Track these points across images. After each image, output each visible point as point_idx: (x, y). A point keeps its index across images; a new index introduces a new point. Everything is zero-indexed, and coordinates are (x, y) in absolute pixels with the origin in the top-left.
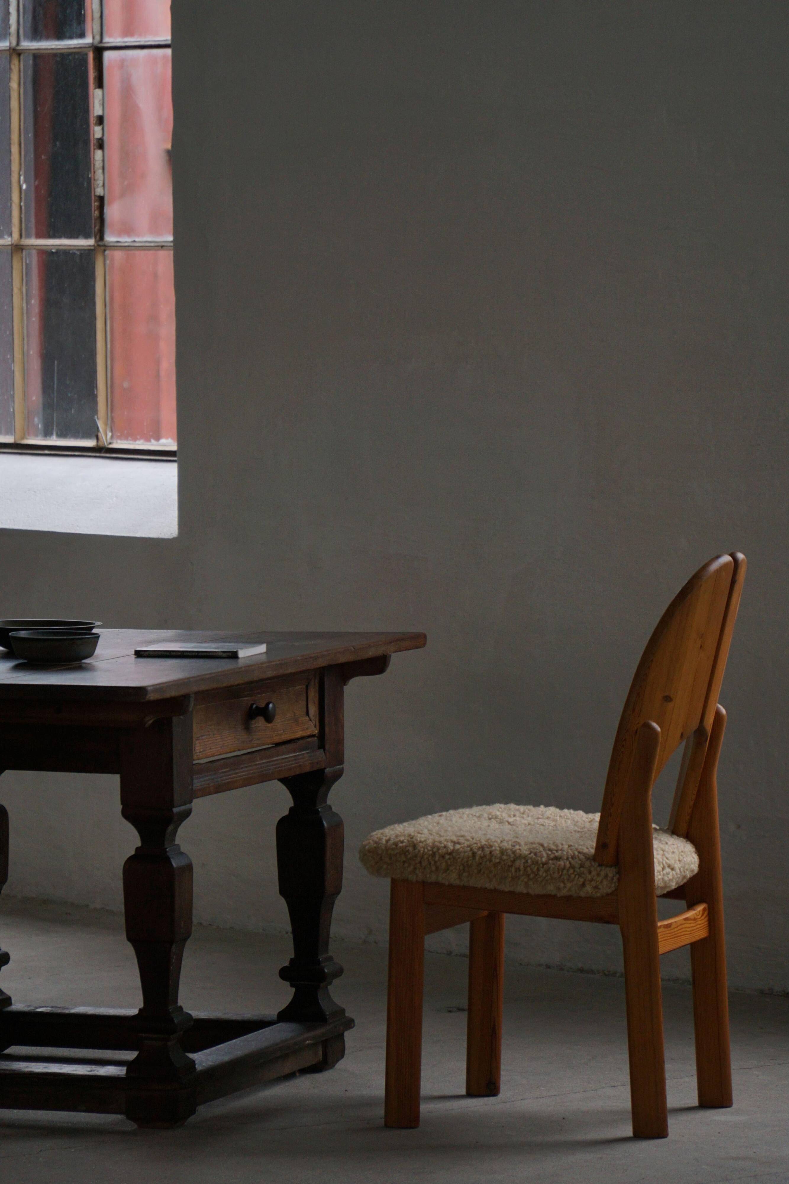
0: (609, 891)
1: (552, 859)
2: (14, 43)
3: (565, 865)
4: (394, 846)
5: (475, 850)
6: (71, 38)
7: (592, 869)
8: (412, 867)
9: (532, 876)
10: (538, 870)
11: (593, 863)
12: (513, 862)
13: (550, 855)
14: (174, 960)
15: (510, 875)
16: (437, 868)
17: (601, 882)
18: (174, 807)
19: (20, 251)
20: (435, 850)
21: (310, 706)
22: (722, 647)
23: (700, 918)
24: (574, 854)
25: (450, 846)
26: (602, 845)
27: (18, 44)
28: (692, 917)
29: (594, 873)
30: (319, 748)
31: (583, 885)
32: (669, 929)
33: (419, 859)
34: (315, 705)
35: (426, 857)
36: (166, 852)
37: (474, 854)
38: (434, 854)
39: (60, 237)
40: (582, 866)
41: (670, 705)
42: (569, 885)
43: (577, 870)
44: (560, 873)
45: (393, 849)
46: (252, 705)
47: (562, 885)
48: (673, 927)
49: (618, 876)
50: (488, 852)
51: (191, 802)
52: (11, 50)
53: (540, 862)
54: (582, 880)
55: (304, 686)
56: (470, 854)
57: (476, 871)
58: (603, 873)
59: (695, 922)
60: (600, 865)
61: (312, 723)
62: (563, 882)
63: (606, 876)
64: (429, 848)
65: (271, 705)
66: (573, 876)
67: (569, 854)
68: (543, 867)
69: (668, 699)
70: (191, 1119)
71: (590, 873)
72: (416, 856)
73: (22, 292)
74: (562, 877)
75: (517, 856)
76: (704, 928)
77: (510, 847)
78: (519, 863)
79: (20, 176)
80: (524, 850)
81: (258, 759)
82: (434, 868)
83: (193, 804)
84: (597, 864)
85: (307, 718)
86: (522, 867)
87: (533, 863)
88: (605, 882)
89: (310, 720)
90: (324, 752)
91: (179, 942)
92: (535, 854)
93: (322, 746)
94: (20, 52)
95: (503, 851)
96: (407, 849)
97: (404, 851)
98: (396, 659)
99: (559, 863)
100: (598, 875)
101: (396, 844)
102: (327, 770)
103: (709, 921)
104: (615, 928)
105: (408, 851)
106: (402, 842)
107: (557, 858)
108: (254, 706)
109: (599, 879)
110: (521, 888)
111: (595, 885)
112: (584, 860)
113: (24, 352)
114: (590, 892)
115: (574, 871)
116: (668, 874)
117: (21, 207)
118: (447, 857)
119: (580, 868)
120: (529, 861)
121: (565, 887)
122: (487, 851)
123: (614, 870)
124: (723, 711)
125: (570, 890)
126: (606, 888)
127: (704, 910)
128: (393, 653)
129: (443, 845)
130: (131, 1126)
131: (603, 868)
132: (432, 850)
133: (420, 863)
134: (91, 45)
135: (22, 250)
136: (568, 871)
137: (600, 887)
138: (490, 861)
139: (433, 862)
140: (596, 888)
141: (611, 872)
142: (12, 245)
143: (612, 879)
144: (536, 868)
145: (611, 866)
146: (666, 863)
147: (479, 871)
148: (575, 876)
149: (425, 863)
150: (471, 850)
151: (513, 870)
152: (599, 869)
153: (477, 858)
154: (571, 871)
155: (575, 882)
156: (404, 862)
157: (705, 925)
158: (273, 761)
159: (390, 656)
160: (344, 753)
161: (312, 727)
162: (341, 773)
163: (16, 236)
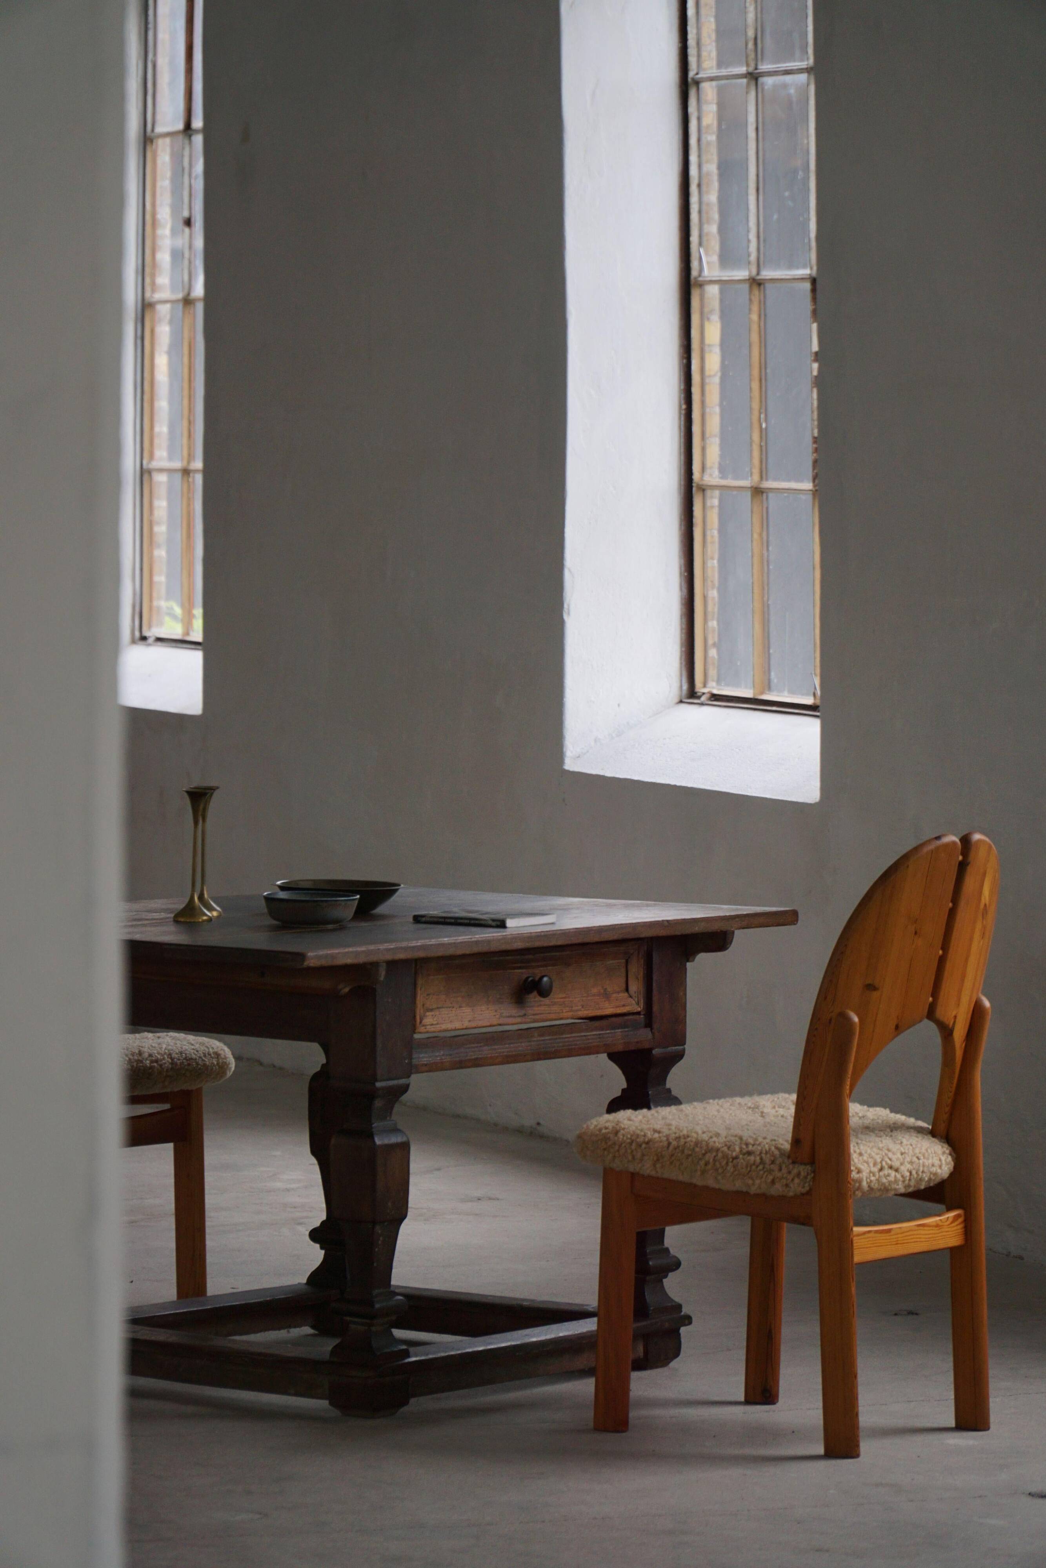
0: (804, 1191)
1: (744, 1154)
2: (754, 272)
3: (755, 1161)
4: (598, 1133)
5: (671, 1140)
6: (798, 268)
7: (784, 1166)
8: (611, 1155)
9: (720, 1171)
10: (727, 1164)
11: (786, 1160)
12: (704, 1155)
13: (744, 1149)
14: (380, 1242)
15: (699, 1168)
16: (633, 1158)
17: (793, 1180)
18: (376, 1080)
19: (761, 493)
20: (633, 1138)
21: (630, 983)
22: (955, 934)
23: (949, 1225)
24: (770, 1149)
25: (649, 1134)
26: (796, 1141)
27: (758, 274)
28: (934, 1224)
29: (784, 1170)
30: (646, 1026)
31: (773, 1182)
32: (888, 1235)
33: (617, 1147)
34: (638, 982)
35: (623, 1145)
36: (372, 1128)
37: (669, 1144)
38: (631, 1143)
39: (789, 480)
40: (773, 1162)
41: (875, 994)
42: (758, 1182)
43: (767, 1166)
44: (749, 1169)
45: (597, 1135)
46: (528, 978)
47: (750, 1182)
48: (893, 1233)
49: (812, 1175)
50: (683, 1143)
51: (409, 1077)
52: (751, 280)
53: (730, 1156)
54: (771, 1178)
55: (624, 961)
56: (665, 1144)
57: (668, 1163)
58: (795, 1171)
59: (937, 1228)
60: (794, 1163)
61: (632, 1000)
62: (752, 1178)
63: (799, 1175)
64: (629, 1136)
65: (545, 979)
66: (761, 1172)
67: (764, 1150)
68: (732, 1162)
69: (871, 987)
70: (405, 1409)
71: (780, 1170)
72: (614, 1144)
73: (762, 538)
74: (751, 1173)
75: (709, 1150)
76: (956, 1236)
77: (707, 1139)
78: (710, 1157)
79: (760, 413)
80: (718, 1142)
81: (536, 1034)
82: (630, 1158)
83: (410, 1079)
84: (790, 1161)
85: (626, 994)
86: (711, 1160)
87: (723, 1157)
88: (797, 1181)
89: (631, 997)
90: (652, 1032)
91: (386, 1224)
92: (729, 1148)
93: (649, 1024)
94: (761, 281)
95: (697, 1143)
96: (609, 1135)
97: (606, 1138)
98: (740, 936)
99: (749, 1158)
100: (789, 1172)
101: (600, 1130)
102: (656, 1052)
103: (966, 1227)
104: (809, 1230)
105: (609, 1138)
106: (606, 1128)
107: (749, 1153)
108: (530, 979)
109: (790, 1177)
110: (711, 1183)
111: (785, 1183)
112: (778, 1156)
113: (763, 602)
114: (781, 1190)
115: (764, 1168)
116: (889, 1175)
117: (761, 446)
118: (644, 1146)
119: (770, 1165)
120: (720, 1155)
121: (753, 1184)
122: (682, 1141)
123: (810, 1168)
124: (987, 1003)
125: (760, 1187)
126: (797, 1187)
127: (956, 1218)
128: (736, 929)
129: (643, 1133)
130: (335, 1412)
131: (796, 1166)
132: (631, 1138)
133: (618, 1151)
134: (808, 277)
135: (762, 492)
136: (757, 1167)
137: (791, 1185)
138: (683, 1152)
139: (629, 1151)
140: (787, 1185)
141: (804, 1170)
142: (752, 487)
143: (806, 1177)
144: (725, 1162)
145: (805, 1164)
146: (886, 1163)
147: (671, 1163)
148: (764, 1174)
149: (622, 1151)
150: (668, 1140)
151: (702, 1163)
152: (791, 1166)
153: (671, 1148)
154: (761, 1167)
155: (763, 1180)
156: (605, 1149)
157: (958, 1233)
158: (563, 1038)
159: (733, 933)
160: (686, 1034)
161: (633, 1004)
162: (680, 1056)
163: (756, 477)
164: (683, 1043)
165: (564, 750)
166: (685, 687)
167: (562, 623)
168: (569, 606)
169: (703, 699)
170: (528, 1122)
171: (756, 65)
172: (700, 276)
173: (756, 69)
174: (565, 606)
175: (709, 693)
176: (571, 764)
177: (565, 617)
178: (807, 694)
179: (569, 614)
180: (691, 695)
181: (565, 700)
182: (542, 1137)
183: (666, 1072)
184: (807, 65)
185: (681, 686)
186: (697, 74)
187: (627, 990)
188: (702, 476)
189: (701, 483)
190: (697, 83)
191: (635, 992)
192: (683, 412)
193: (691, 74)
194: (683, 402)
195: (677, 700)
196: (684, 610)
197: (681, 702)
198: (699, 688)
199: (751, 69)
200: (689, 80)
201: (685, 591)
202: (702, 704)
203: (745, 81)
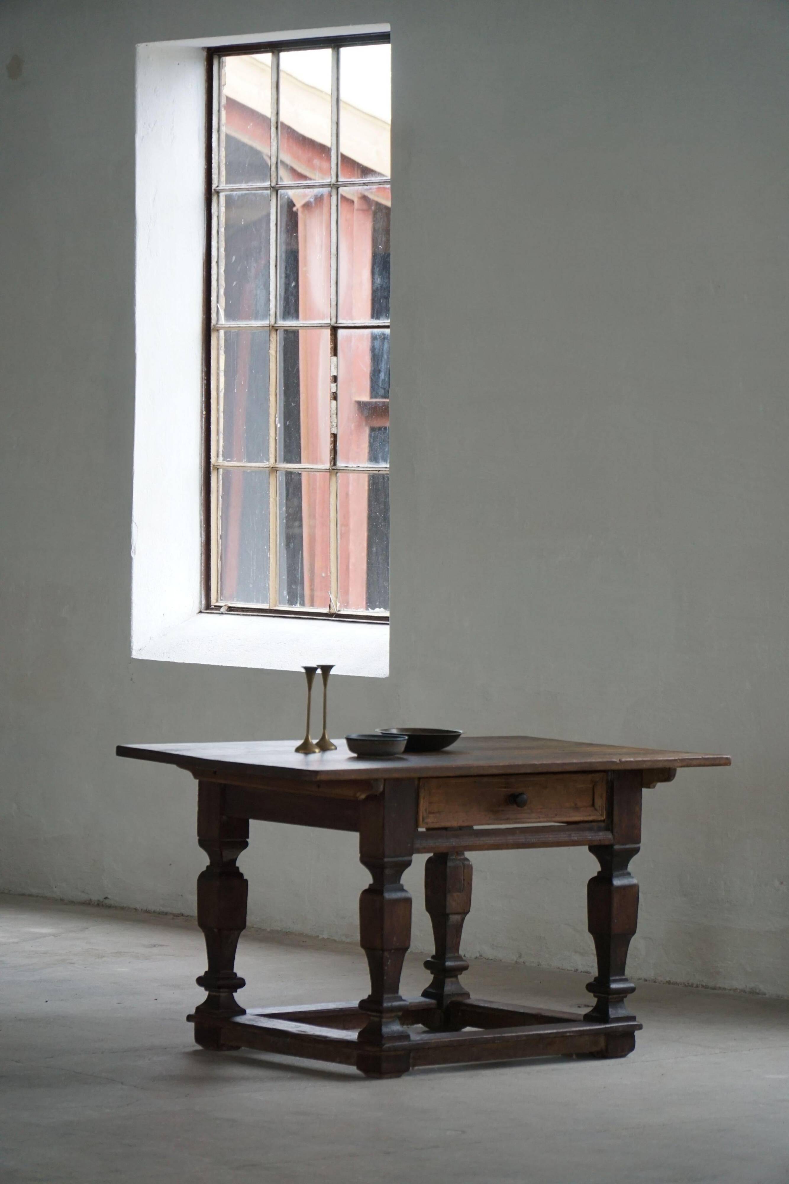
2: (273, 322)
19: (275, 472)
21: (596, 801)
27: (276, 322)
30: (607, 830)
34: (602, 801)
52: (271, 327)
55: (591, 785)
61: (597, 812)
79: (275, 417)
85: (593, 808)
90: (612, 834)
93: (610, 828)
94: (277, 328)
102: (616, 847)
117: (276, 440)
134: (329, 325)
135: (276, 470)
142: (269, 467)
159: (676, 770)
160: (640, 836)
161: (600, 815)
162: (637, 850)
163: (272, 460)
164: (639, 842)
165: (132, 645)
166: (204, 602)
167: (130, 559)
168: (135, 547)
169: (222, 610)
170: (96, 897)
171: (277, 181)
172: (217, 324)
173: (277, 184)
174: (133, 548)
175: (225, 606)
176: (135, 655)
177: (133, 555)
178: (325, 607)
179: (135, 553)
180: (208, 607)
181: (132, 611)
182: (109, 907)
183: (628, 861)
184: (330, 182)
185: (201, 602)
186: (218, 187)
187: (593, 805)
188: (217, 460)
189: (216, 464)
190: (218, 193)
191: (599, 807)
192: (204, 416)
193: (214, 186)
194: (204, 409)
195: (198, 611)
196: (203, 550)
197: (201, 612)
198: (213, 602)
199: (273, 185)
200: (213, 190)
201: (204, 537)
202: (222, 614)
203: (269, 192)
